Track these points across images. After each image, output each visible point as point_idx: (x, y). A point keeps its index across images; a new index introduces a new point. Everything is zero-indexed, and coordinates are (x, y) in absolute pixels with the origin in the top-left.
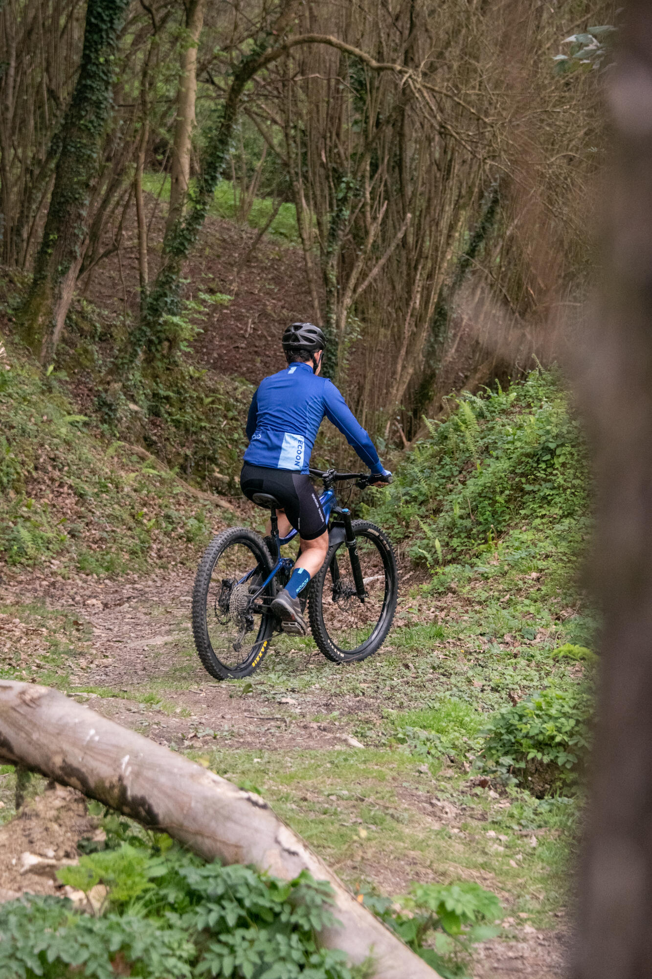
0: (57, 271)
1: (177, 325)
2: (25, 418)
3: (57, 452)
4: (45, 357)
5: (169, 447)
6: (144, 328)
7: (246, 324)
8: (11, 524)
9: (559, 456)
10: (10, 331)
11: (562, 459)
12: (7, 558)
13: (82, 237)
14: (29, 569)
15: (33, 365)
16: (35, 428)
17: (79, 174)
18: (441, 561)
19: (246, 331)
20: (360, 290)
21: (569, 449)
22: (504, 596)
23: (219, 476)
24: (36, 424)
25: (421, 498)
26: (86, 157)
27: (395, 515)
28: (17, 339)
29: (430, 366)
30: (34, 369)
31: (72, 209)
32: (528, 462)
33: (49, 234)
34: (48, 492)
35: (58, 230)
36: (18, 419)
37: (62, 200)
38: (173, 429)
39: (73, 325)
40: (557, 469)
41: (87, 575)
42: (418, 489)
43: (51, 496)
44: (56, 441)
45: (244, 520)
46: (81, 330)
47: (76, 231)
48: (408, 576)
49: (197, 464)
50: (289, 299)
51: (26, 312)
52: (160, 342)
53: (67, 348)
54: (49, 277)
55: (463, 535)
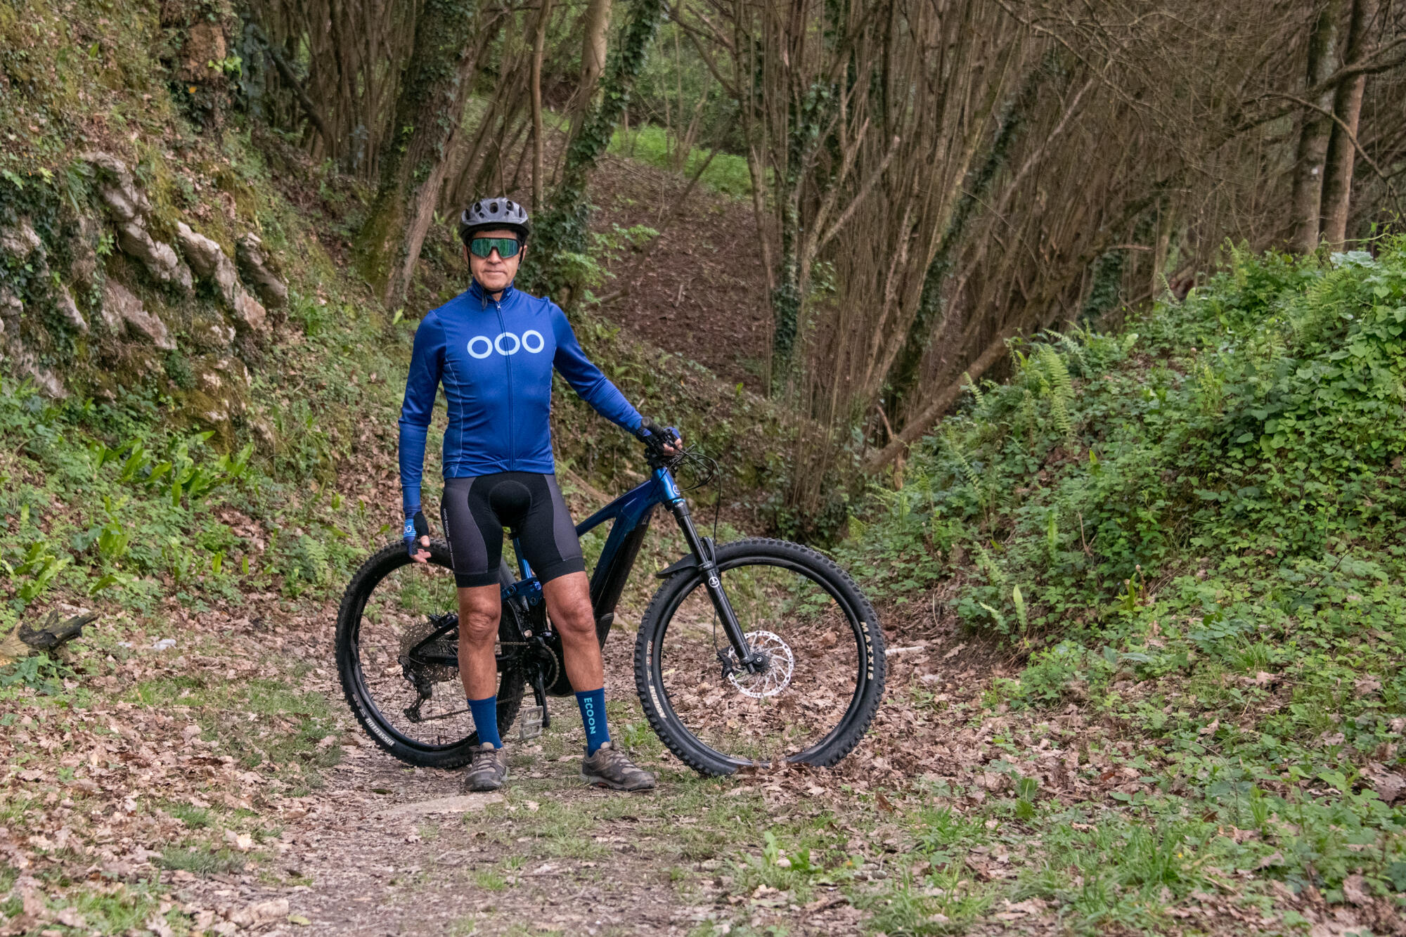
0: (412, 177)
1: (581, 266)
2: (343, 375)
3: (388, 427)
4: (392, 298)
5: (564, 432)
6: (532, 264)
7: (677, 290)
8: (299, 532)
9: (1272, 435)
10: (344, 260)
11: (1277, 442)
12: (281, 587)
13: (447, 130)
14: (315, 604)
15: (374, 309)
16: (358, 390)
17: (447, 40)
18: (1023, 628)
19: (676, 299)
20: (829, 235)
21: (1292, 422)
22: (1207, 723)
23: (632, 473)
24: (359, 385)
25: (970, 510)
26: (457, 17)
27: (921, 538)
28: (352, 271)
29: (914, 342)
30: (374, 314)
31: (435, 90)
32: (1201, 448)
33: (402, 126)
34: (369, 485)
35: (416, 120)
36: (330, 377)
37: (422, 77)
38: (572, 408)
39: (438, 261)
40: (1268, 460)
41: (413, 616)
42: (962, 496)
43: (373, 491)
44: (387, 410)
45: (664, 535)
46: (449, 268)
47: (440, 121)
48: (955, 651)
49: (602, 457)
50: (730, 262)
51: (366, 235)
52: (557, 289)
53: (428, 290)
54: (401, 186)
55: (1068, 581)
